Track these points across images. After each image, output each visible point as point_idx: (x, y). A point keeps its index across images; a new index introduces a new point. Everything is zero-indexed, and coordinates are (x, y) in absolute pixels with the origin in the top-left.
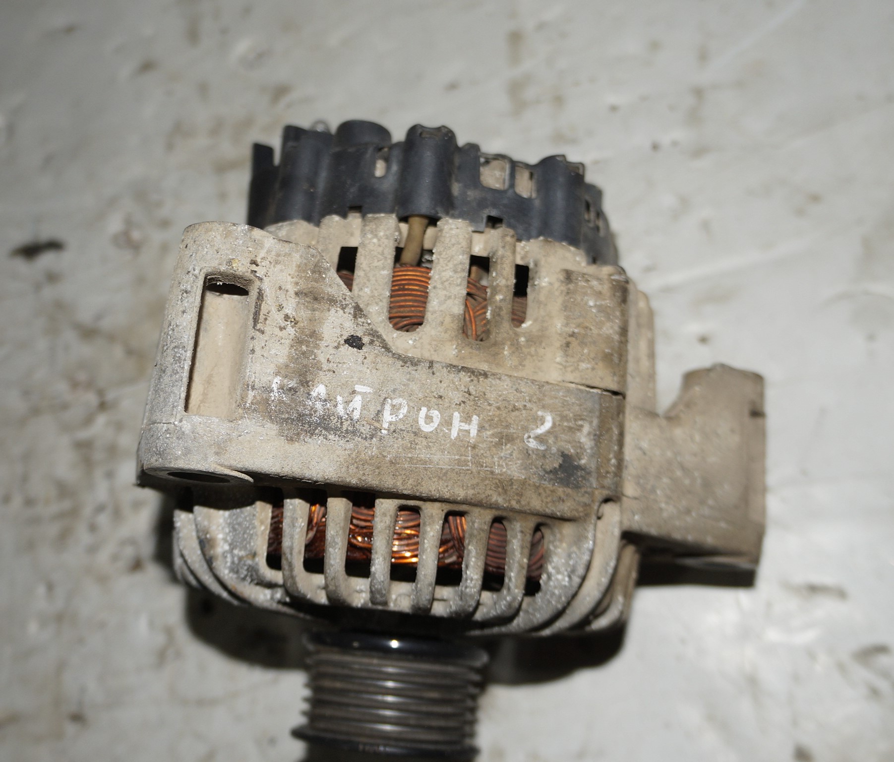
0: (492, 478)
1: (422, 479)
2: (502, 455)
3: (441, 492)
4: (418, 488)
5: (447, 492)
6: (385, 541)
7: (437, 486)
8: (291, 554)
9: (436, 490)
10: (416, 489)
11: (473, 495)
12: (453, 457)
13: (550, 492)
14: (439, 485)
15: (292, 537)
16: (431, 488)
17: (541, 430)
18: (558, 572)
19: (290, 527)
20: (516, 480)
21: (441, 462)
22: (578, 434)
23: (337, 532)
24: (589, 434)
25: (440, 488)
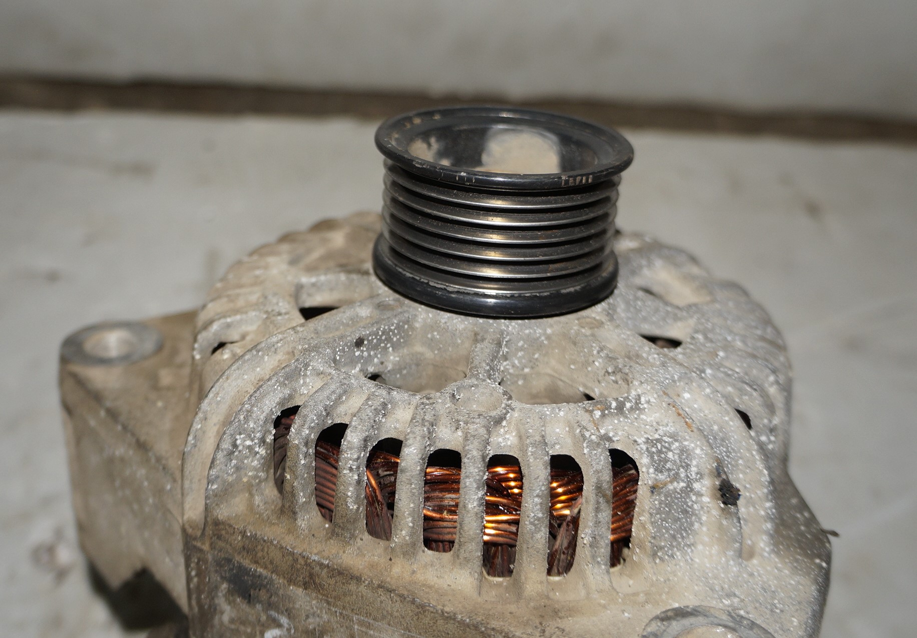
0: (328, 597)
1: (412, 620)
2: (318, 619)
3: (388, 597)
4: (417, 610)
5: (381, 595)
6: (466, 528)
7: (393, 605)
8: (598, 503)
9: (395, 601)
10: (419, 609)
11: (350, 584)
12: (376, 634)
13: (259, 561)
14: (392, 608)
15: (597, 523)
16: (401, 606)
17: (276, 633)
18: (250, 448)
19: (600, 535)
20: (299, 586)
21: (390, 632)
22: (233, 615)
23: (532, 538)
24: (222, 613)
25: (391, 602)
